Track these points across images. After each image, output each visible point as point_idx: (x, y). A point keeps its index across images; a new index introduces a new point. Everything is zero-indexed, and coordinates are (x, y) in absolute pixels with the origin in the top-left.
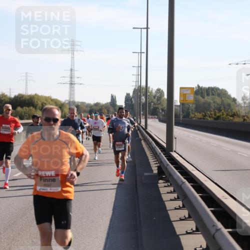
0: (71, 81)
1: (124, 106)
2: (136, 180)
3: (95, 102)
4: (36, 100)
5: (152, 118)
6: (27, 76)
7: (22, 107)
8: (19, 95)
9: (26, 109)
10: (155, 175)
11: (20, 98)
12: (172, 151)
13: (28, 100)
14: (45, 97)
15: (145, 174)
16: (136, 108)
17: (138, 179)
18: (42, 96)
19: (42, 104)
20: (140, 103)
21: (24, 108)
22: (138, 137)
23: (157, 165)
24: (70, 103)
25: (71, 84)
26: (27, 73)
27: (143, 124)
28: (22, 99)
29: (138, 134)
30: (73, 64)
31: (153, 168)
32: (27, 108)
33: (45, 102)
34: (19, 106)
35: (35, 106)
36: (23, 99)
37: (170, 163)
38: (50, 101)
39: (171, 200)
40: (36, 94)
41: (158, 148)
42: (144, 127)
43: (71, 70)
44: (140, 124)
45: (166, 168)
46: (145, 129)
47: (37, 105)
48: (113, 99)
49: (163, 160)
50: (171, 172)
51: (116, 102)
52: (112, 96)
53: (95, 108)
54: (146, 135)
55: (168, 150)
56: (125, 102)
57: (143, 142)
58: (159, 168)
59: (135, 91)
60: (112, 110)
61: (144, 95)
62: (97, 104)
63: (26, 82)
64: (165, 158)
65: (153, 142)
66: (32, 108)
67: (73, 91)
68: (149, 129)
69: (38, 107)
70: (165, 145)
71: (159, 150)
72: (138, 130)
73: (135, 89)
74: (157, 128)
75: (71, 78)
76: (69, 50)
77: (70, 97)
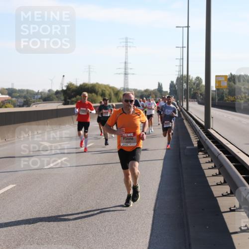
0: (126, 72)
1: (169, 91)
2: (180, 152)
3: (145, 89)
4: (97, 88)
5: (192, 101)
6: (89, 68)
8: (84, 84)
10: (195, 148)
11: (84, 86)
12: (210, 128)
13: (91, 88)
14: (105, 85)
15: (188, 147)
16: (179, 93)
17: (181, 151)
18: (102, 85)
19: (102, 91)
20: (182, 89)
22: (181, 116)
23: (197, 140)
24: (124, 90)
25: (125, 74)
26: (89, 66)
27: (185, 106)
28: (86, 87)
29: (180, 115)
30: (126, 58)
31: (194, 143)
33: (104, 89)
35: (96, 93)
37: (208, 138)
38: (108, 88)
39: (209, 169)
40: (97, 83)
41: (198, 126)
42: (186, 109)
43: (125, 63)
44: (182, 106)
45: (205, 142)
46: (187, 110)
47: (98, 92)
48: (160, 86)
49: (202, 136)
50: (209, 145)
51: (162, 88)
52: (159, 84)
53: (145, 93)
54: (188, 115)
55: (206, 127)
56: (170, 88)
57: (185, 121)
58: (199, 142)
59: (178, 79)
60: (159, 95)
61: (185, 82)
62: (146, 91)
63: (89, 74)
64: (204, 134)
65: (194, 121)
66: (94, 94)
67: (127, 80)
68: (190, 111)
69: (99, 93)
70: (203, 124)
71: (199, 128)
72: (181, 111)
73: (178, 78)
74: (196, 110)
75: (125, 69)
76: (123, 47)
77: (125, 85)
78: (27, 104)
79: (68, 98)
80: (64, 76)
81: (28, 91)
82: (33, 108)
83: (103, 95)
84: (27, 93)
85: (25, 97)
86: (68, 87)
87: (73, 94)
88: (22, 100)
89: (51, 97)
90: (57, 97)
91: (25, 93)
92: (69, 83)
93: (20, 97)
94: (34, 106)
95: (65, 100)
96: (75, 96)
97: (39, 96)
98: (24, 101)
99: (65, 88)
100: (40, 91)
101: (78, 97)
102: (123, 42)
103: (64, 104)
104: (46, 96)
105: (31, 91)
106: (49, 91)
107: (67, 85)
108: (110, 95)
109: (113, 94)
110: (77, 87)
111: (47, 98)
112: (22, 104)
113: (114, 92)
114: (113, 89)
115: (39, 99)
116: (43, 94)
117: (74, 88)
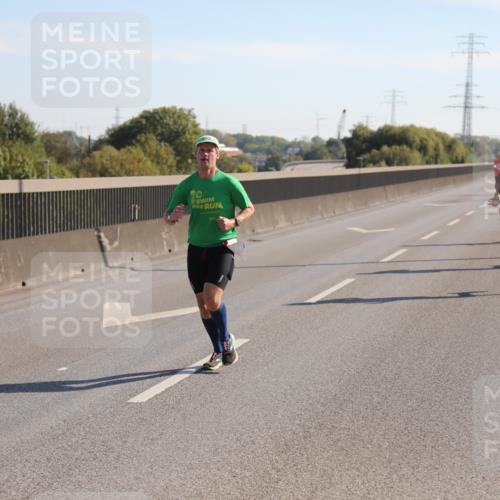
0: (467, 102)
4: (411, 135)
6: (394, 96)
7: (389, 145)
8: (386, 126)
9: (396, 148)
11: (387, 131)
13: (399, 135)
14: (427, 130)
18: (421, 128)
19: (421, 141)
21: (394, 147)
24: (463, 138)
25: (466, 107)
26: (394, 91)
28: (390, 133)
32: (398, 147)
33: (426, 137)
34: (385, 144)
35: (409, 144)
36: (392, 132)
38: (433, 135)
40: (412, 126)
43: (467, 85)
47: (414, 141)
63: (393, 109)
66: (405, 147)
69: (414, 145)
75: (467, 97)
76: (463, 53)
77: (464, 129)
78: (273, 164)
79: (354, 153)
80: (344, 111)
81: (273, 140)
82: (287, 172)
83: (423, 149)
84: (273, 143)
85: (268, 152)
86: (355, 133)
87: (364, 146)
88: (264, 157)
89: (319, 152)
90: (330, 152)
91: (268, 144)
92: (357, 124)
93: (260, 150)
94: (289, 169)
95: (349, 158)
96: (368, 150)
97: (297, 150)
98: (269, 160)
99: (349, 135)
100: (298, 140)
101: (375, 151)
102: (464, 43)
103: (348, 166)
104: (309, 149)
105: (279, 139)
106: (315, 139)
107: (353, 128)
108: (436, 149)
109: (441, 147)
110: (372, 133)
111: (312, 153)
112: (264, 164)
113: (444, 142)
114: (442, 136)
115: (297, 155)
116: (302, 145)
117: (366, 134)
